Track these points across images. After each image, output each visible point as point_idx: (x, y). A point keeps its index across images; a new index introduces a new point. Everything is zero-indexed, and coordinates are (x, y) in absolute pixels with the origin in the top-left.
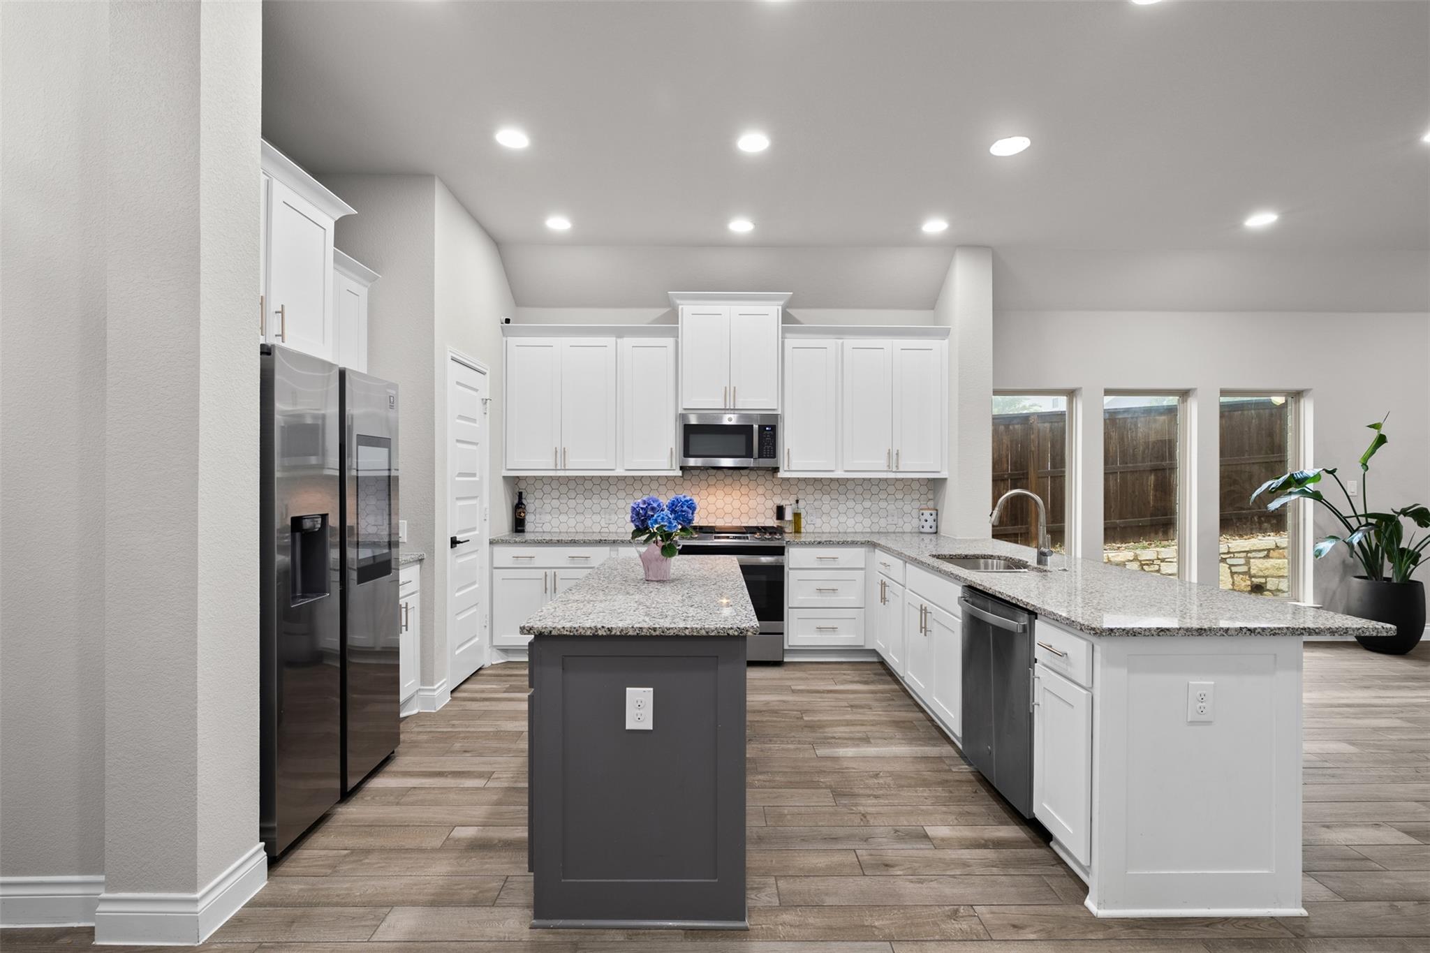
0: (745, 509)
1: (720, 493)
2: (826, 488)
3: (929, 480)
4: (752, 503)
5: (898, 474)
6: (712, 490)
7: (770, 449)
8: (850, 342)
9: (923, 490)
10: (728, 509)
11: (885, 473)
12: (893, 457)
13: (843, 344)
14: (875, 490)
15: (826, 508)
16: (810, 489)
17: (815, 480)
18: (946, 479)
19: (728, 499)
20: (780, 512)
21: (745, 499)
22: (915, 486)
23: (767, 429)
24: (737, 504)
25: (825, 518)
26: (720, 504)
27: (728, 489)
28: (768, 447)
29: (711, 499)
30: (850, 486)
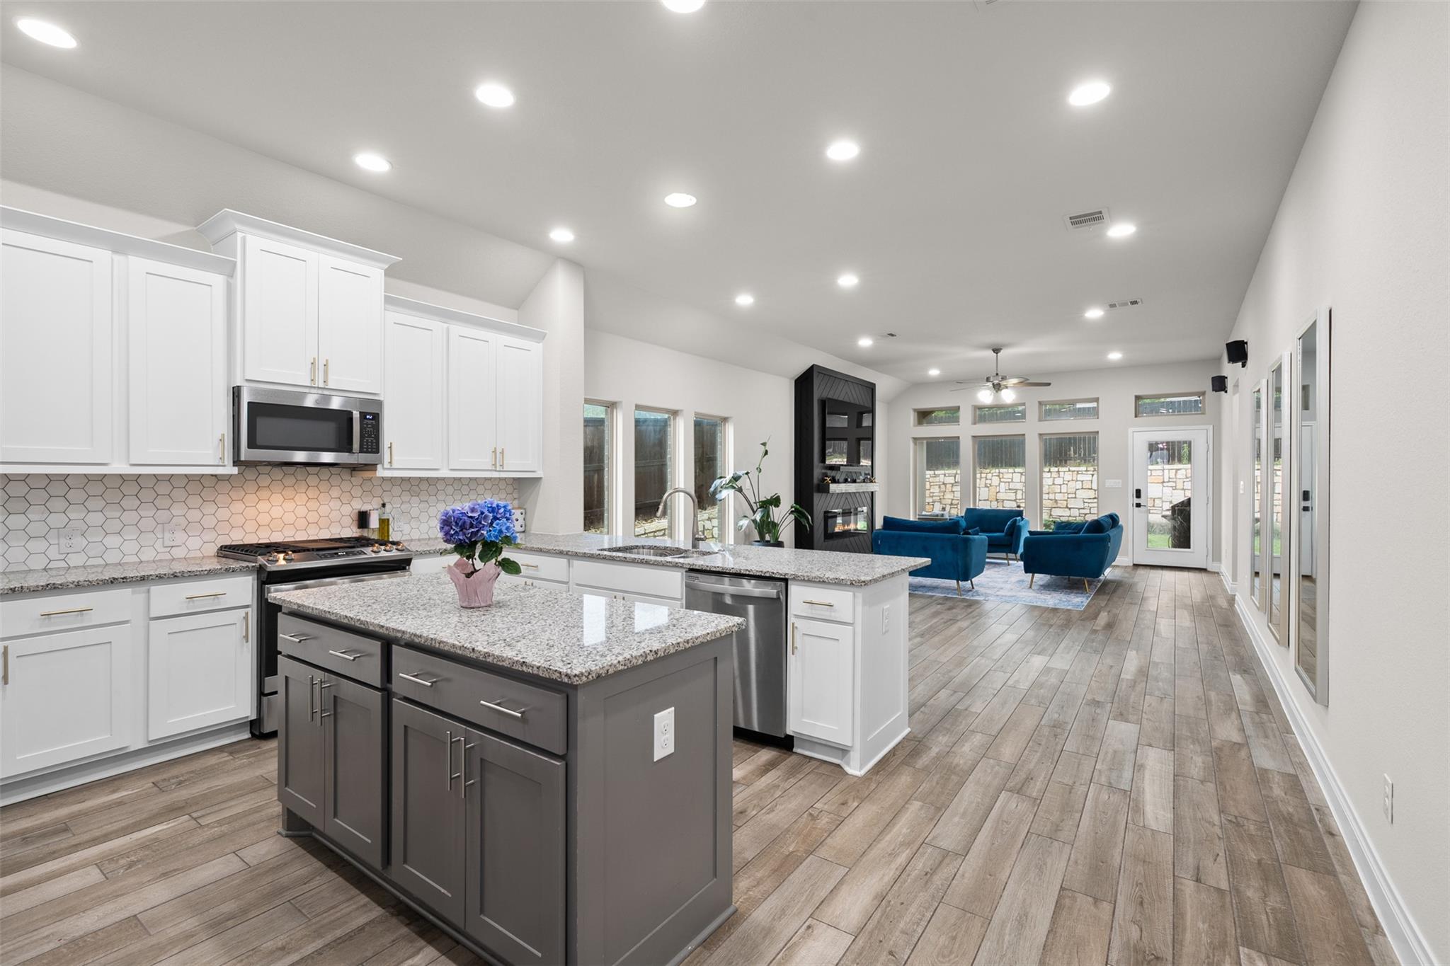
0: (312, 517)
1: (277, 498)
2: (416, 489)
3: (515, 479)
4: (324, 510)
5: (501, 473)
6: (264, 494)
7: (372, 442)
8: (457, 329)
9: (510, 489)
10: (289, 518)
11: (489, 473)
12: (499, 455)
13: (448, 329)
14: (465, 489)
15: (415, 512)
16: (397, 490)
17: (403, 479)
18: (540, 478)
19: (289, 505)
20: (363, 519)
21: (313, 505)
22: (502, 485)
23: (368, 417)
24: (301, 511)
25: (414, 524)
26: (277, 512)
27: (289, 492)
28: (370, 440)
29: (263, 506)
30: (440, 486)
